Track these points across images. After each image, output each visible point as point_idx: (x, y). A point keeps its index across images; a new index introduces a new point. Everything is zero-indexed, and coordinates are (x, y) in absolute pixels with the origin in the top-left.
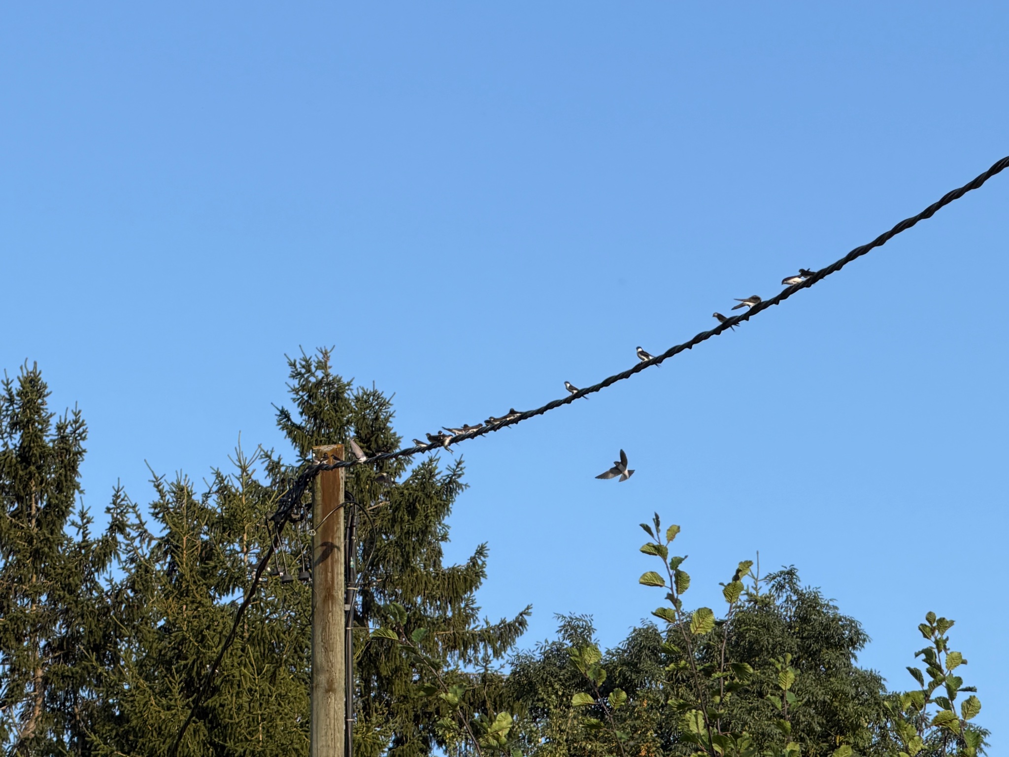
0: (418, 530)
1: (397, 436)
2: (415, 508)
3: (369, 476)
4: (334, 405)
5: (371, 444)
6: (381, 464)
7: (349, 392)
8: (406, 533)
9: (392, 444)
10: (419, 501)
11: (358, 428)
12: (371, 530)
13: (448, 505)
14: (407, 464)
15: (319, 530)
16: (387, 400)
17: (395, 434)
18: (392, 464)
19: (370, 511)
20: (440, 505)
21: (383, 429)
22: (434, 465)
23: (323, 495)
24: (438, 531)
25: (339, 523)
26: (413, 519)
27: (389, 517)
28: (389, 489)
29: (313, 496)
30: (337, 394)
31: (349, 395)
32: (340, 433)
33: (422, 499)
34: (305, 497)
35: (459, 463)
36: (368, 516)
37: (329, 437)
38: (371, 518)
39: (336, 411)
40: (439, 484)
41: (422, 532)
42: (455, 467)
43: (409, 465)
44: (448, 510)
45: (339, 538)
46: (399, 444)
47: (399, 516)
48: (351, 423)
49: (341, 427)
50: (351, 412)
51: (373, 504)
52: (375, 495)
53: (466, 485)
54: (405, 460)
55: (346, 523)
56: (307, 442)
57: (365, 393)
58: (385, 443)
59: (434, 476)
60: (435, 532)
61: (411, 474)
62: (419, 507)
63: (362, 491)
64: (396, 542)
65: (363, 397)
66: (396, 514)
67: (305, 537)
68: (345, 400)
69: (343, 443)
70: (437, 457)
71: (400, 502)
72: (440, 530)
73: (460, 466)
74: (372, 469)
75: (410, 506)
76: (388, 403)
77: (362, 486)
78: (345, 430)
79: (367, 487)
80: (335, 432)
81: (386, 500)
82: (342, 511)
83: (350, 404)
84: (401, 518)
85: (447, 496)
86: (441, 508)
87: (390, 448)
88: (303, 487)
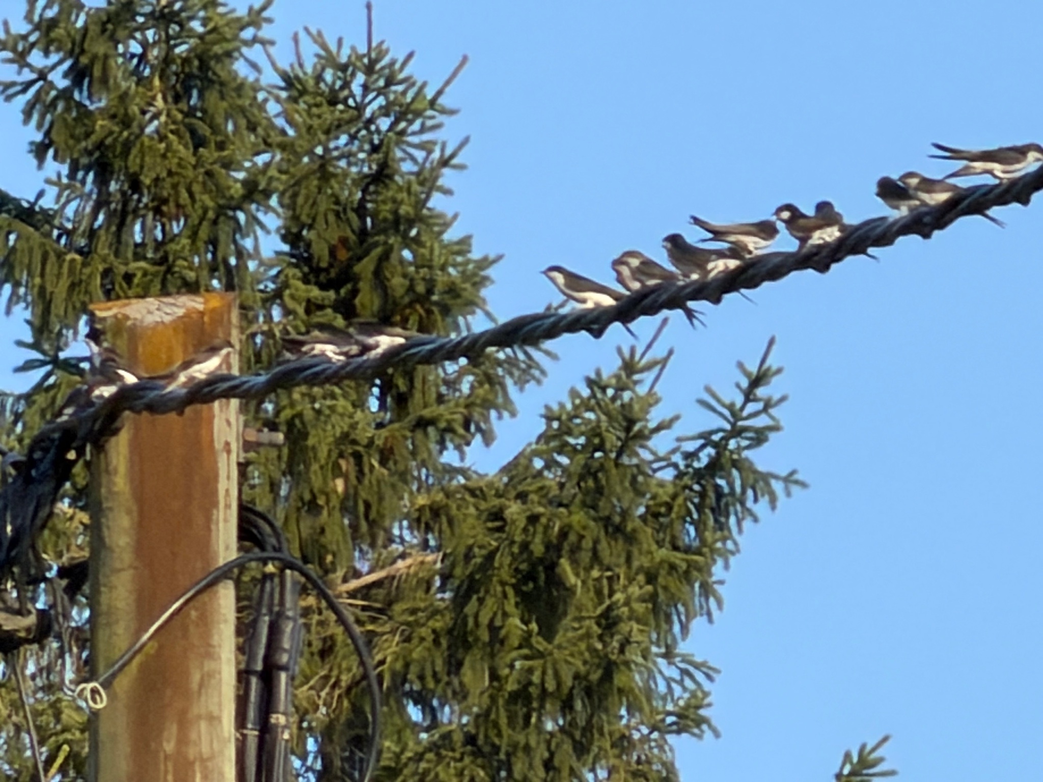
0: (568, 682)
1: (476, 254)
2: (555, 580)
3: (346, 438)
4: (190, 113)
5: (355, 292)
6: (401, 384)
7: (255, 53)
8: (514, 697)
9: (452, 291)
10: (575, 550)
11: (295, 218)
12: (355, 684)
13: (705, 570)
14: (521, 384)
15: (123, 683)
16: (429, 93)
17: (464, 244)
18: (452, 384)
19: (352, 594)
20: (673, 567)
21: (411, 223)
22: (642, 390)
23: (141, 526)
24: (662, 688)
25: (209, 653)
26: (548, 633)
27: (438, 624)
28: (440, 497)
29: (95, 530)
30: (204, 66)
31: (254, 66)
32: (214, 242)
33: (587, 544)
34: (58, 534)
35: (757, 381)
36: (341, 620)
37: (163, 260)
38: (357, 629)
39: (199, 142)
40: (668, 475)
41: (588, 692)
42: (739, 400)
43: (531, 386)
44: (707, 590)
45: (213, 719)
46: (484, 292)
47: (484, 619)
48: (267, 194)
49: (221, 211)
50: (268, 145)
51: (363, 566)
52: (372, 524)
53: (789, 480)
54: (511, 362)
55: (244, 649)
56: (64, 283)
57: (328, 59)
58: (421, 288)
59: (642, 437)
60: (649, 693)
61: (542, 426)
62: (572, 579)
63: (313, 507)
64: (470, 740)
65: (319, 78)
66: (471, 608)
67: (57, 716)
68: (240, 88)
69: (230, 286)
70: (657, 352)
71: (490, 557)
72: (668, 681)
73: (760, 392)
74: (359, 404)
75: (531, 576)
76: (432, 104)
77: (317, 482)
78: (238, 228)
79: (340, 484)
80: (194, 236)
81: (425, 545)
82: (226, 596)
83: (262, 107)
84: (493, 629)
85: (700, 526)
86: (672, 583)
87: (446, 310)
88: (47, 488)
